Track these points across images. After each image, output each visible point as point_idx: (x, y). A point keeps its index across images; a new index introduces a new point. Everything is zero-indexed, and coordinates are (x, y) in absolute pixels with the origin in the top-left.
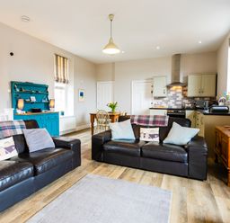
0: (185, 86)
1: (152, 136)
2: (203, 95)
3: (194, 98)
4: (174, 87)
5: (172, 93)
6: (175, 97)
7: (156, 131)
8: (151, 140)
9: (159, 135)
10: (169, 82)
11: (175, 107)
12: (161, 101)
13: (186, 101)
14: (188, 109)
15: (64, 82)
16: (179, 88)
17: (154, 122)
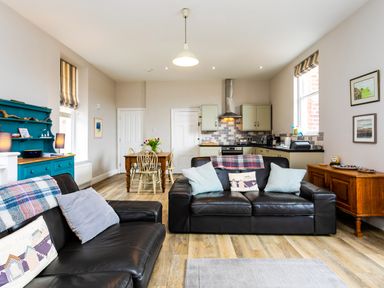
0: (238, 117)
1: (249, 184)
2: (259, 129)
3: (247, 132)
4: (226, 119)
5: (223, 126)
6: (226, 131)
7: (252, 176)
8: (247, 189)
9: (258, 181)
10: (220, 113)
11: (227, 144)
12: (210, 136)
13: (239, 136)
14: (243, 145)
15: (72, 105)
16: (231, 120)
17: (246, 164)
